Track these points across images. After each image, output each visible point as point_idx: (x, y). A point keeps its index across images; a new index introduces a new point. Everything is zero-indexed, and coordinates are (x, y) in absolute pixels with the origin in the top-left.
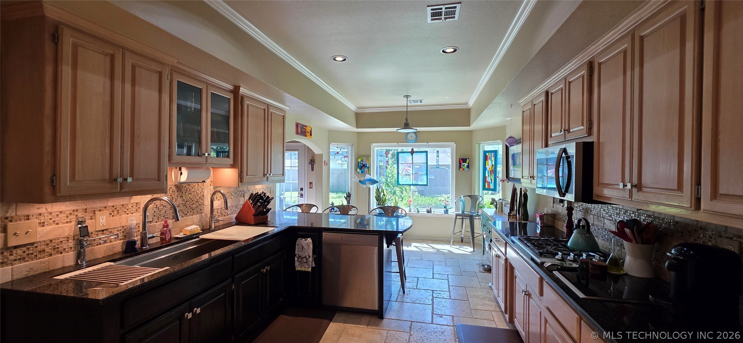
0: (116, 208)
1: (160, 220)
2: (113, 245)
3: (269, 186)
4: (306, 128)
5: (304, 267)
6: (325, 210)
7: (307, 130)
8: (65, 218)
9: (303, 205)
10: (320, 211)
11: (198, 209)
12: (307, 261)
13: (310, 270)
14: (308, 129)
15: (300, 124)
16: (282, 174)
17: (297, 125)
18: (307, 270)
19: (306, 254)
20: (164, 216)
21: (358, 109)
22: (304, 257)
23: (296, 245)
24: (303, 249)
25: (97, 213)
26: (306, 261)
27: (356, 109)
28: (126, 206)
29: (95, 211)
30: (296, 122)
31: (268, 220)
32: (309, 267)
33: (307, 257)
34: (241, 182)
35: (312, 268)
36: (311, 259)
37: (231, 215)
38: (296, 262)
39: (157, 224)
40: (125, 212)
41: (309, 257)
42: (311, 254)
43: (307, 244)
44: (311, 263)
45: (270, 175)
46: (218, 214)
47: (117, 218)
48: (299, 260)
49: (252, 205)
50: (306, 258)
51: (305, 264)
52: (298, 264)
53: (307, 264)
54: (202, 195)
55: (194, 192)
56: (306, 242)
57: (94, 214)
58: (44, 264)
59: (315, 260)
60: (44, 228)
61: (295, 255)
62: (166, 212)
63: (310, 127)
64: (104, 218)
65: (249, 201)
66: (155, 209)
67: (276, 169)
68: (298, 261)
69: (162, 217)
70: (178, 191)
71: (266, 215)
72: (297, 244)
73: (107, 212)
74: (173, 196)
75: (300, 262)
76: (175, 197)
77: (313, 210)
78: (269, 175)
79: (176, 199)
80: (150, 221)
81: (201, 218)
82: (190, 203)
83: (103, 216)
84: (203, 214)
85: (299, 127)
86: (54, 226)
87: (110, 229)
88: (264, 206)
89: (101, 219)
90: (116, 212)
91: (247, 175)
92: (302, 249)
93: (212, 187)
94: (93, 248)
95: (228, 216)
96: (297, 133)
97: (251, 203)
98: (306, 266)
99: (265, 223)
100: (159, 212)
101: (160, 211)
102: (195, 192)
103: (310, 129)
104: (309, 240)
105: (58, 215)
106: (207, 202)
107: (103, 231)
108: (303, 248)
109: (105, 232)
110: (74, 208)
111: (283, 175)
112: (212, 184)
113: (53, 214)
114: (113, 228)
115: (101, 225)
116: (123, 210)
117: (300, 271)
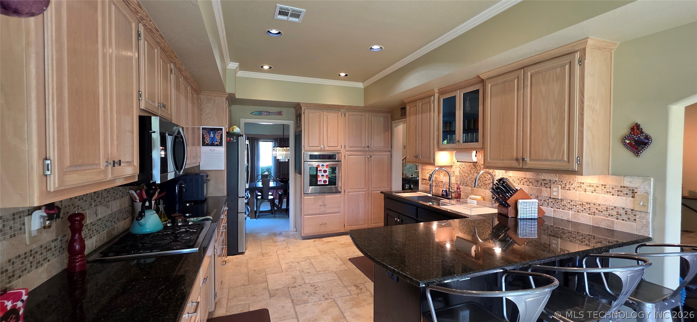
1: (464, 185)
20: (466, 183)
39: (462, 187)
62: (467, 181)
69: (465, 184)
76: (472, 172)
79: (473, 174)
101: (464, 179)
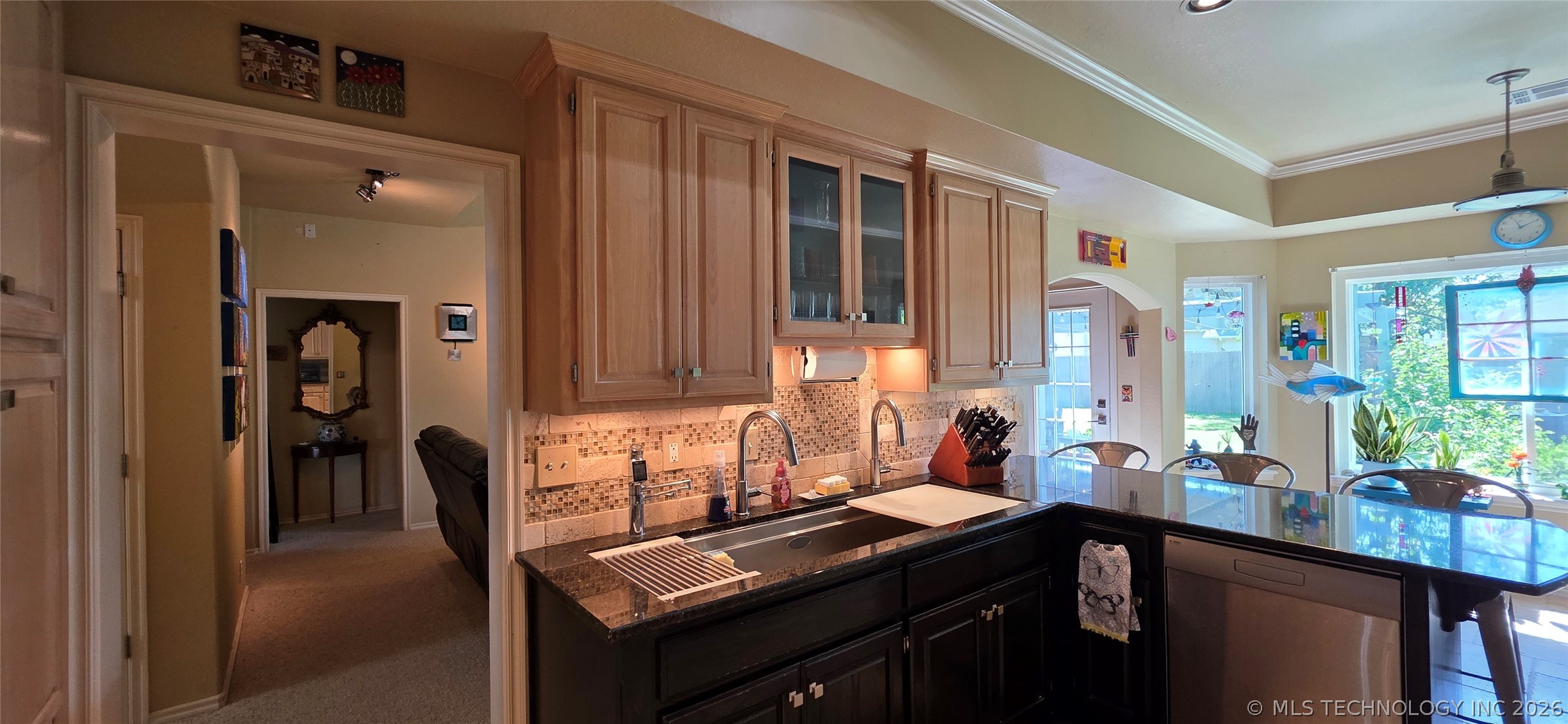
0: (695, 430)
2: (691, 501)
3: (1010, 393)
4: (1108, 243)
5: (1106, 627)
6: (1171, 465)
7: (1111, 249)
8: (617, 443)
9: (1102, 444)
10: (1155, 466)
11: (847, 440)
12: (1114, 609)
13: (1124, 637)
14: (1115, 246)
15: (1091, 234)
16: (1039, 363)
17: (1083, 237)
18: (1114, 635)
19: (1111, 590)
21: (1278, 169)
22: (1105, 597)
23: (1081, 559)
24: (1103, 573)
25: (665, 436)
26: (1111, 609)
27: (1272, 170)
28: (712, 426)
29: (661, 433)
30: (1078, 230)
31: (1004, 479)
32: (1121, 629)
33: (1116, 599)
34: (934, 381)
35: (1132, 634)
36: (1126, 607)
37: (918, 457)
38: (1080, 604)
40: (711, 437)
41: (1122, 599)
42: (1126, 592)
43: (1114, 560)
44: (1126, 620)
45: (1008, 364)
46: (891, 455)
47: (697, 448)
48: (1088, 600)
49: (962, 439)
50: (1111, 601)
51: (1107, 617)
52: (1088, 613)
53: (1115, 619)
54: (854, 409)
55: (838, 401)
56: (1110, 553)
57: (661, 438)
58: (587, 525)
59: (1140, 611)
60: (586, 459)
61: (1078, 585)
63: (1120, 239)
64: (676, 448)
65: (957, 428)
66: (762, 434)
67: (1022, 350)
68: (1088, 603)
70: (805, 400)
71: (1000, 465)
72: (1082, 555)
73: (679, 437)
74: (796, 410)
75: (1093, 606)
77: (1134, 462)
78: (1005, 363)
80: (754, 459)
81: (854, 459)
82: (829, 426)
83: (673, 444)
84: (857, 451)
85: (1089, 242)
86: (602, 457)
87: (687, 469)
88: (993, 443)
89: (671, 448)
90: (695, 437)
91: (948, 364)
92: (1100, 572)
93: (875, 392)
94: (659, 504)
95: (911, 461)
96: (1083, 257)
97: (960, 432)
98: (1112, 623)
99: (993, 485)
100: (770, 442)
101: (773, 439)
102: (840, 402)
103: (1121, 245)
104: (1120, 551)
105: (606, 437)
106: (866, 426)
107: (675, 472)
108: (1100, 569)
109: (678, 474)
110: (630, 426)
111: (1044, 365)
112: (875, 386)
113: (599, 435)
114: (692, 469)
115: (672, 460)
116: (707, 434)
117: (1091, 633)
